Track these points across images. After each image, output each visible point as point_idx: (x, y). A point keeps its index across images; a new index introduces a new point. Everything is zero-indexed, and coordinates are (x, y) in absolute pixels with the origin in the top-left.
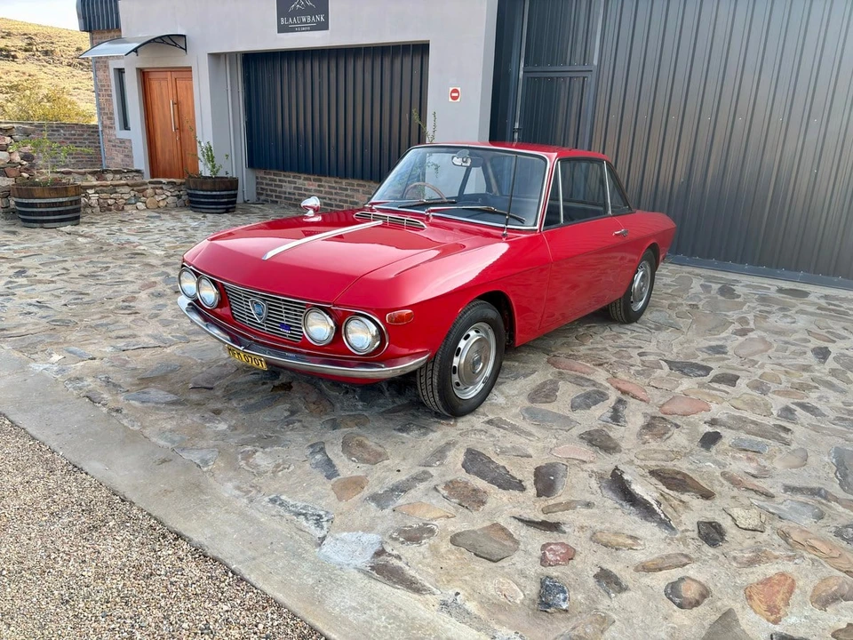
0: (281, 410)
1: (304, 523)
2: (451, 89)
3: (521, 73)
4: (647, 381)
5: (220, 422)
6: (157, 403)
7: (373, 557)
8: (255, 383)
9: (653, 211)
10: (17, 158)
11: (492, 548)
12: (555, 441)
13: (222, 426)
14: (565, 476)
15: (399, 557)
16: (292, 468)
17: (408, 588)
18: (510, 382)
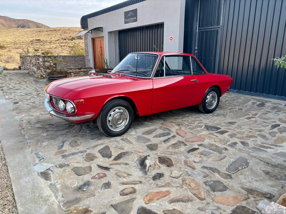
0: (65, 132)
1: (37, 160)
2: (170, 37)
3: (197, 30)
4: (190, 131)
5: (46, 133)
6: (34, 127)
7: (46, 170)
8: (66, 124)
9: (222, 74)
10: (52, 64)
11: (82, 172)
12: (138, 146)
13: (45, 134)
14: (128, 156)
15: (52, 171)
16: (50, 146)
17: (45, 179)
18: (141, 128)
